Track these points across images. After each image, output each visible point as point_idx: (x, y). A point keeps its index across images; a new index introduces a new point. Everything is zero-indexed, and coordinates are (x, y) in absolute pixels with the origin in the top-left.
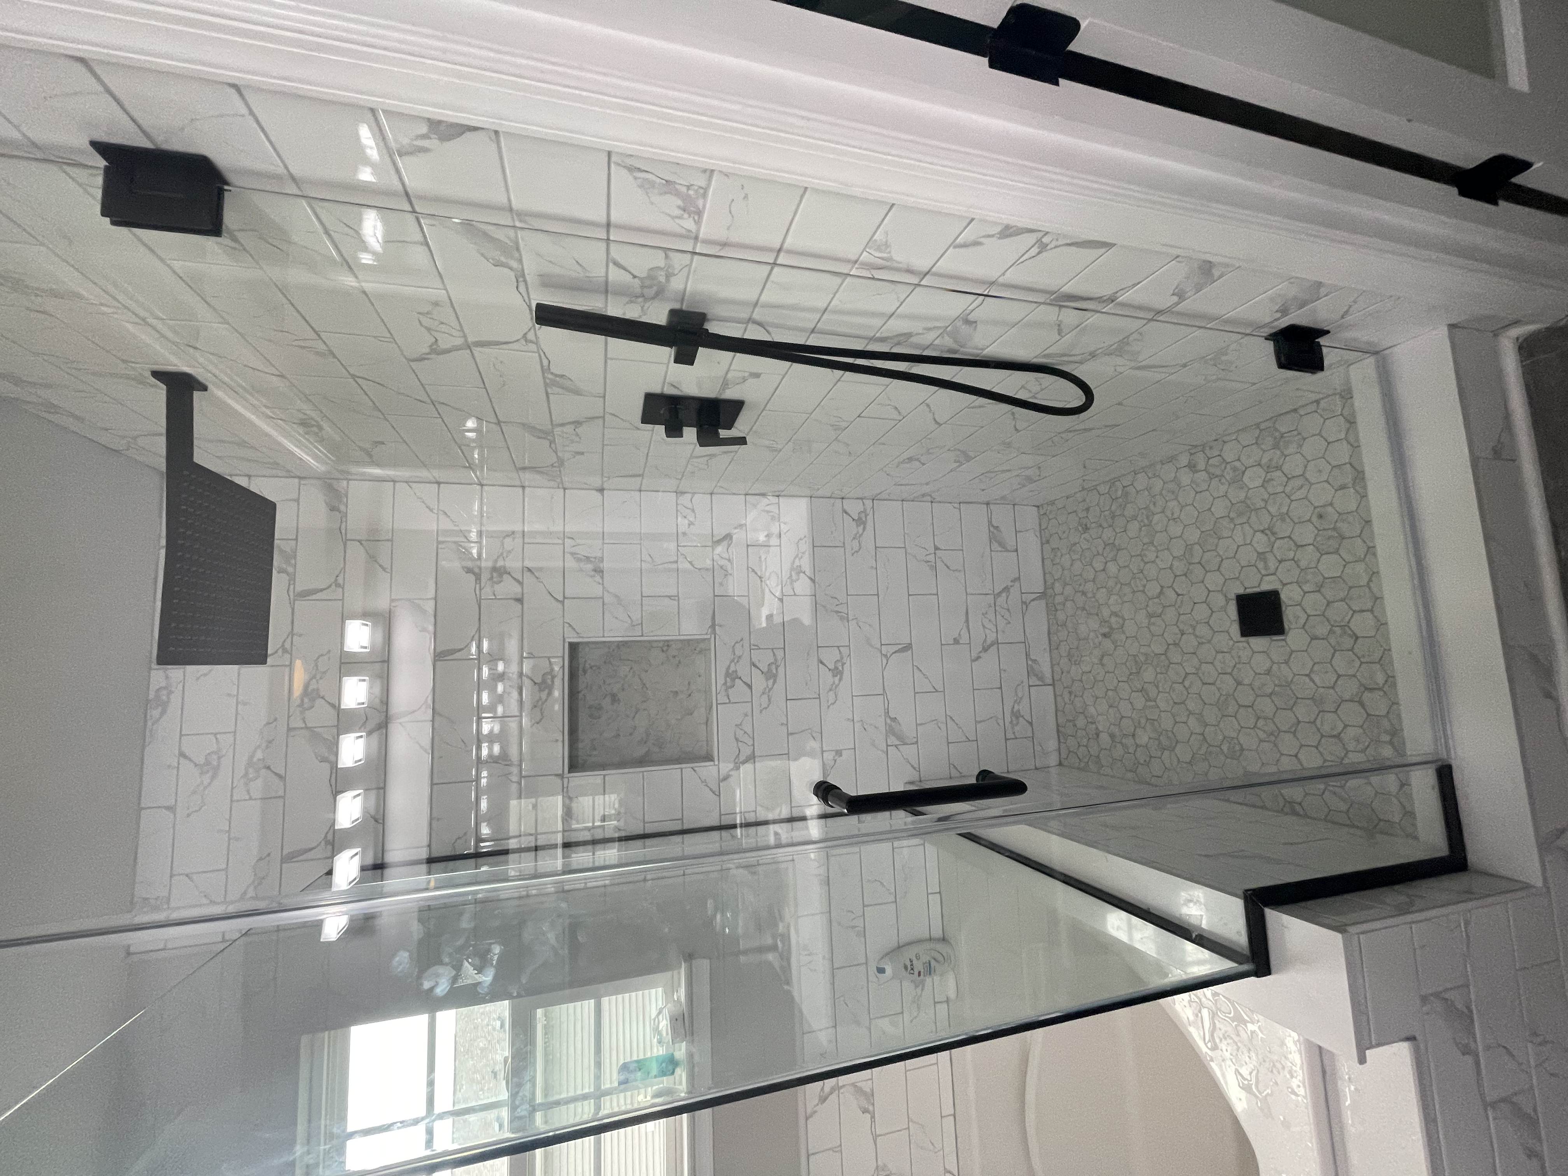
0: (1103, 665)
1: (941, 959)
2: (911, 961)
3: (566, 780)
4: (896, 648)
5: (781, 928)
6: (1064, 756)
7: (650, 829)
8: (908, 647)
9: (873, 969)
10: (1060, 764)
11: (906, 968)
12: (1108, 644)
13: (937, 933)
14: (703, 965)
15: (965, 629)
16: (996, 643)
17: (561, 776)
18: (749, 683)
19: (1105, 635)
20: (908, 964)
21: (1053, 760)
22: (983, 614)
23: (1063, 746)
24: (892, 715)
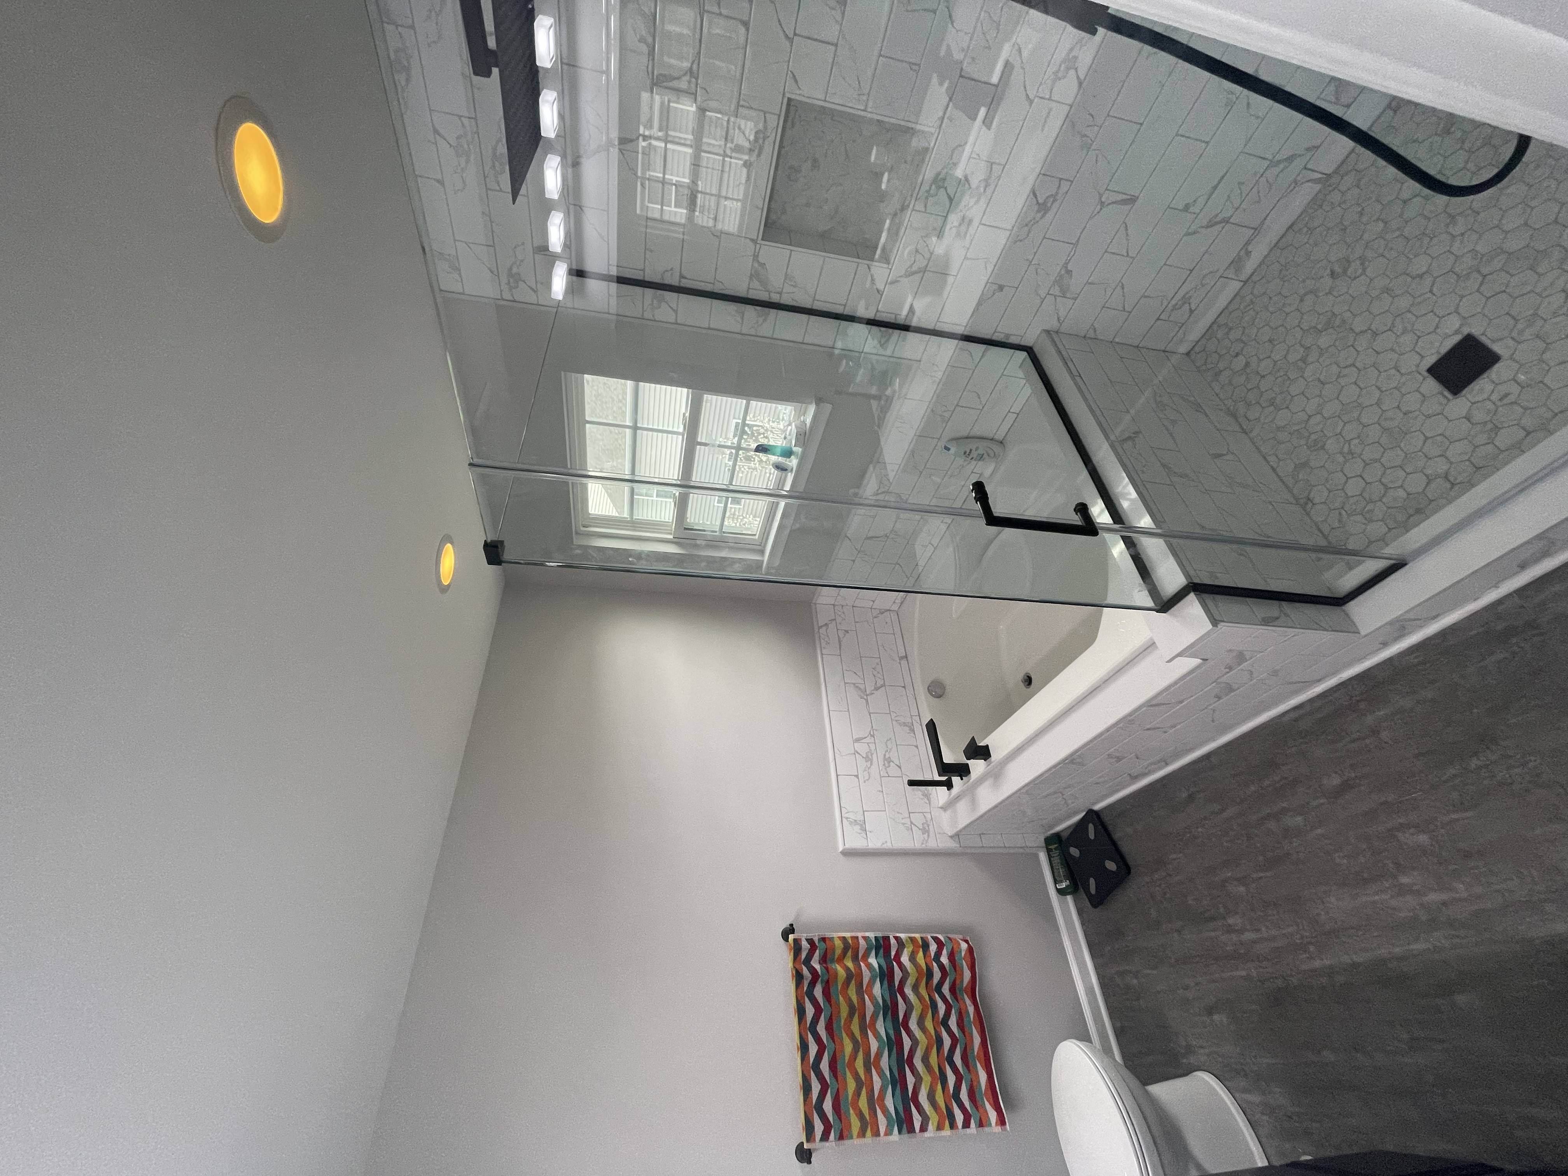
0: (1302, 300)
1: (992, 454)
2: (971, 450)
3: (758, 246)
4: (1121, 197)
5: (889, 392)
6: (1197, 349)
7: (818, 306)
8: (1133, 200)
9: (941, 444)
10: (1188, 354)
11: (965, 453)
12: (1328, 282)
13: (1000, 436)
14: (828, 408)
15: (1206, 197)
16: (1226, 221)
17: (754, 241)
18: (952, 196)
19: (1333, 274)
20: (968, 451)
21: (1183, 349)
22: (1239, 183)
23: (1203, 341)
24: (1069, 268)
